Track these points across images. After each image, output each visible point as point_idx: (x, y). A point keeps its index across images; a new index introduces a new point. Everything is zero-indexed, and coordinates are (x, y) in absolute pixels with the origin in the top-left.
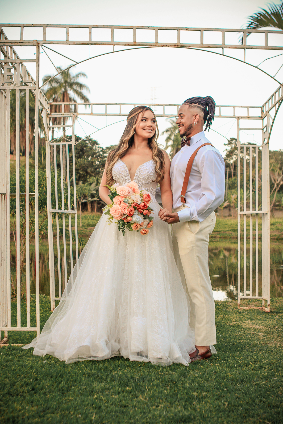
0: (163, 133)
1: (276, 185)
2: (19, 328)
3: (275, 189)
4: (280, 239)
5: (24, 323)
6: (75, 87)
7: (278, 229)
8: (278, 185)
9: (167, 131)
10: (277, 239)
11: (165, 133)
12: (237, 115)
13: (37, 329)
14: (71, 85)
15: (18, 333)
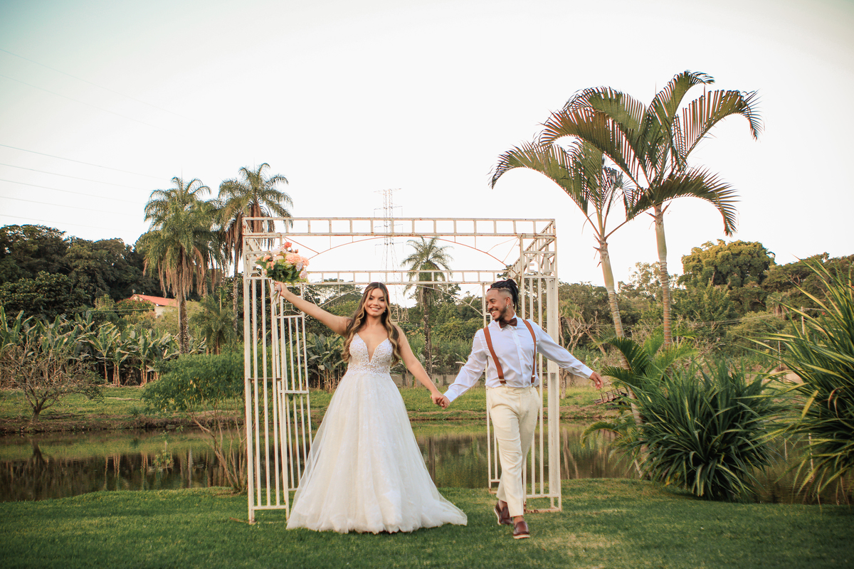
0: (404, 262)
1: (572, 339)
2: (269, 506)
3: (572, 345)
4: (578, 418)
5: (273, 502)
6: (270, 197)
7: (576, 404)
8: (575, 338)
9: (409, 260)
10: (574, 418)
11: (407, 262)
12: (482, 280)
13: (286, 506)
14: (263, 194)
15: (267, 512)
